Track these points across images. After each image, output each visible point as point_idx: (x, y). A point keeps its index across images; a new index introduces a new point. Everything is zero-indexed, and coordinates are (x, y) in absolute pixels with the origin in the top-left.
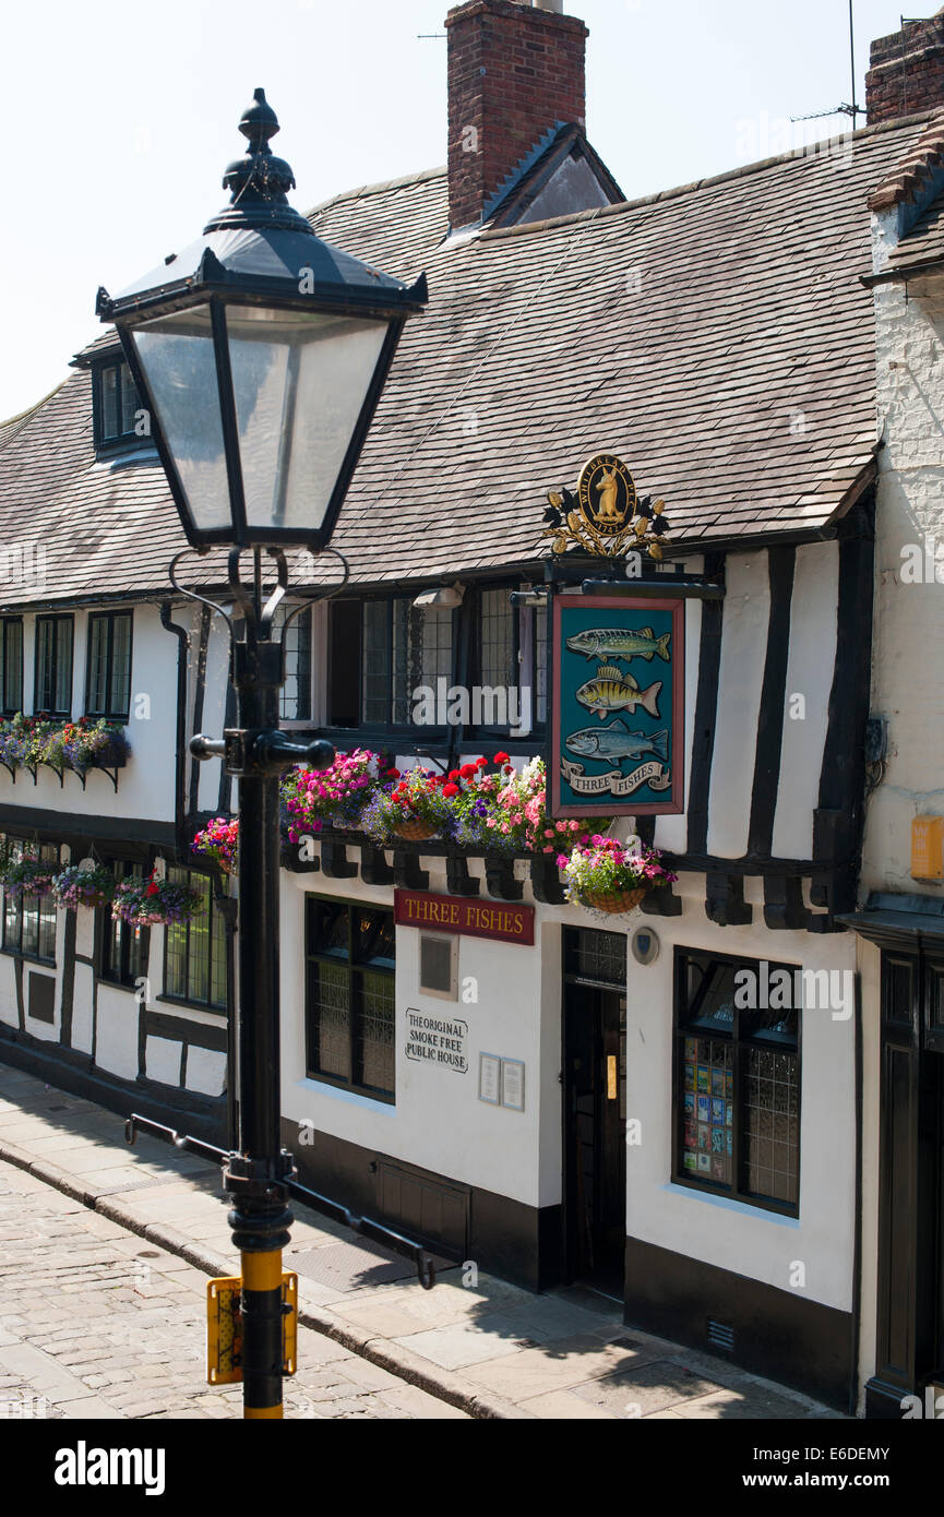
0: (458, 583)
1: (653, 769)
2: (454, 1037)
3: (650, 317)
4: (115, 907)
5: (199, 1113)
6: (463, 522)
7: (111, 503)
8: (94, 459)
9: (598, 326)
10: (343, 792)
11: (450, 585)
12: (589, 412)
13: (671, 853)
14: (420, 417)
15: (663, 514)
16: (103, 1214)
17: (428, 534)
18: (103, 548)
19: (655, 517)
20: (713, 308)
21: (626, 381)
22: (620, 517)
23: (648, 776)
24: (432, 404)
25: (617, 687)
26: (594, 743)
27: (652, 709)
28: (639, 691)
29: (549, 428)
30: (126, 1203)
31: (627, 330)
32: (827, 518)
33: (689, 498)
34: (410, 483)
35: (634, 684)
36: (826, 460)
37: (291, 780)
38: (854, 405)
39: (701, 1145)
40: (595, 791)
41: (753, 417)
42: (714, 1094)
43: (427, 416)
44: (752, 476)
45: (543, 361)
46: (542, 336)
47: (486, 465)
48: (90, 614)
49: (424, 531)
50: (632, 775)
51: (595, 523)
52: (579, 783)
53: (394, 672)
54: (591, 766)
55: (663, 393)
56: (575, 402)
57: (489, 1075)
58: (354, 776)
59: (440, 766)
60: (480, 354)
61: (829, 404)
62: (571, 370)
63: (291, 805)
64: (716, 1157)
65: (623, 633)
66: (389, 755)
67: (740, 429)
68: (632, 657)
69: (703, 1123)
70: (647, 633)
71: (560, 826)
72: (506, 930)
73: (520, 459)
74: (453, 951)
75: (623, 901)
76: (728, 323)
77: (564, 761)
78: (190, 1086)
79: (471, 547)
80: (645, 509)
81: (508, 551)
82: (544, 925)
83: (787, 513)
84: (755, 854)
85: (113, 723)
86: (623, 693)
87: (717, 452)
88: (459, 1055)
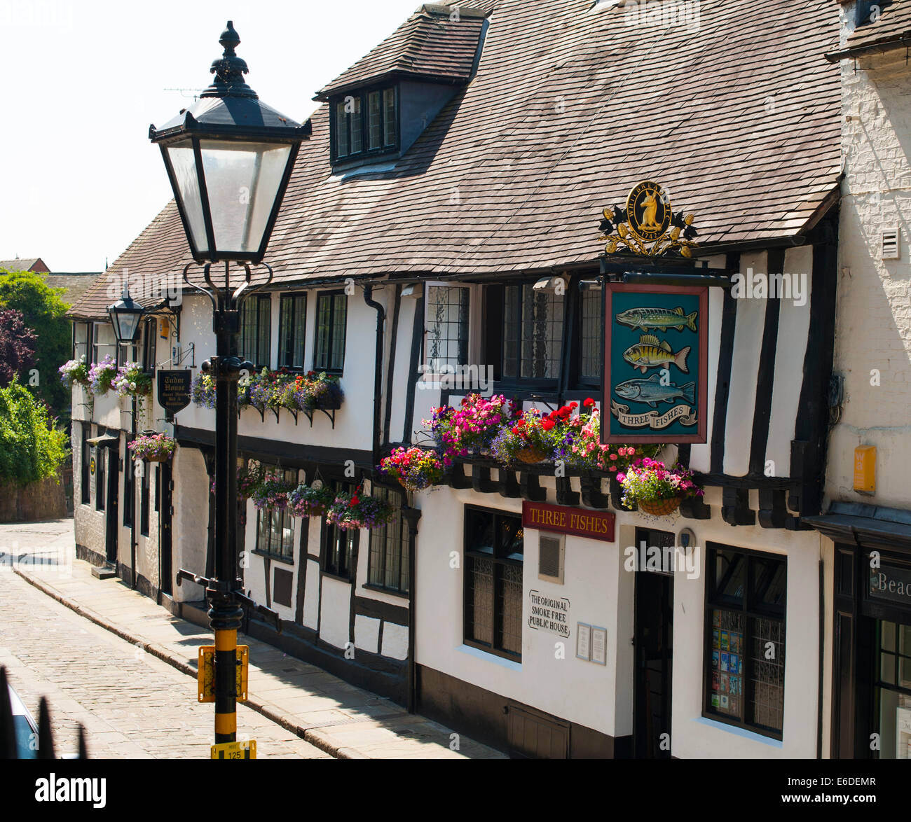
0: (565, 273)
1: (684, 410)
2: (560, 611)
3: (721, 72)
4: (329, 515)
5: (390, 672)
6: (572, 227)
7: (338, 207)
8: (330, 173)
9: (686, 79)
10: (481, 427)
11: (559, 275)
12: (668, 146)
13: (700, 472)
14: (557, 146)
15: (694, 225)
16: (309, 742)
17: (548, 236)
18: (329, 242)
19: (686, 227)
20: (763, 67)
21: (696, 122)
22: (658, 227)
23: (679, 415)
24: (567, 135)
25: (655, 350)
26: (637, 391)
27: (683, 366)
28: (672, 353)
29: (640, 157)
30: (326, 733)
31: (704, 82)
32: (799, 229)
33: (717, 213)
34: (543, 197)
35: (669, 349)
36: (808, 186)
37: (448, 418)
38: (835, 145)
39: (722, 689)
40: (638, 425)
41: (771, 152)
42: (731, 652)
43: (562, 145)
44: (760, 197)
45: (646, 104)
46: (648, 85)
47: (595, 184)
48: (319, 292)
49: (546, 233)
50: (666, 414)
51: (638, 231)
52: (625, 419)
53: (523, 338)
54: (635, 407)
55: (718, 133)
56: (661, 138)
57: (583, 639)
58: (489, 415)
59: (551, 408)
60: (606, 98)
61: (819, 144)
62: (662, 112)
63: (445, 436)
64: (732, 697)
65: (660, 311)
66: (518, 400)
67: (761, 161)
68: (667, 328)
69: (724, 672)
70: (679, 311)
71: (621, 451)
72: (596, 531)
73: (617, 181)
74: (561, 547)
75: (664, 506)
76: (770, 79)
77: (614, 402)
78: (385, 653)
79: (575, 246)
80: (678, 221)
81: (597, 250)
82: (622, 527)
83: (776, 225)
84: (753, 473)
85: (332, 375)
86: (660, 354)
87: (742, 179)
88: (564, 624)
